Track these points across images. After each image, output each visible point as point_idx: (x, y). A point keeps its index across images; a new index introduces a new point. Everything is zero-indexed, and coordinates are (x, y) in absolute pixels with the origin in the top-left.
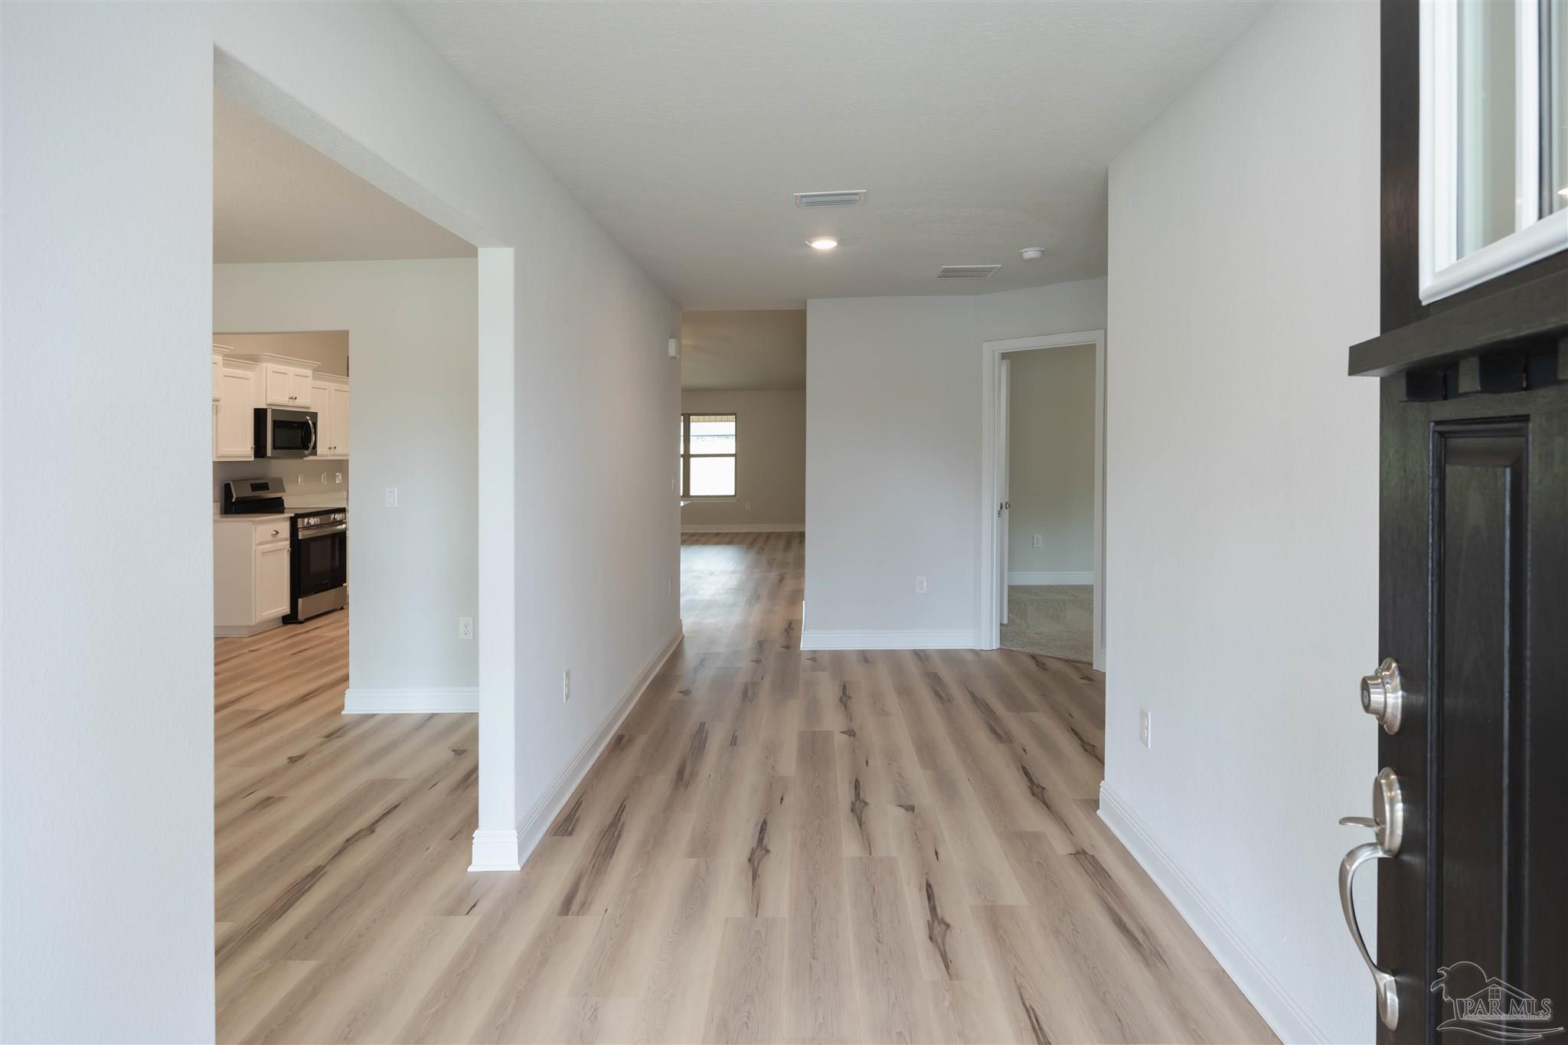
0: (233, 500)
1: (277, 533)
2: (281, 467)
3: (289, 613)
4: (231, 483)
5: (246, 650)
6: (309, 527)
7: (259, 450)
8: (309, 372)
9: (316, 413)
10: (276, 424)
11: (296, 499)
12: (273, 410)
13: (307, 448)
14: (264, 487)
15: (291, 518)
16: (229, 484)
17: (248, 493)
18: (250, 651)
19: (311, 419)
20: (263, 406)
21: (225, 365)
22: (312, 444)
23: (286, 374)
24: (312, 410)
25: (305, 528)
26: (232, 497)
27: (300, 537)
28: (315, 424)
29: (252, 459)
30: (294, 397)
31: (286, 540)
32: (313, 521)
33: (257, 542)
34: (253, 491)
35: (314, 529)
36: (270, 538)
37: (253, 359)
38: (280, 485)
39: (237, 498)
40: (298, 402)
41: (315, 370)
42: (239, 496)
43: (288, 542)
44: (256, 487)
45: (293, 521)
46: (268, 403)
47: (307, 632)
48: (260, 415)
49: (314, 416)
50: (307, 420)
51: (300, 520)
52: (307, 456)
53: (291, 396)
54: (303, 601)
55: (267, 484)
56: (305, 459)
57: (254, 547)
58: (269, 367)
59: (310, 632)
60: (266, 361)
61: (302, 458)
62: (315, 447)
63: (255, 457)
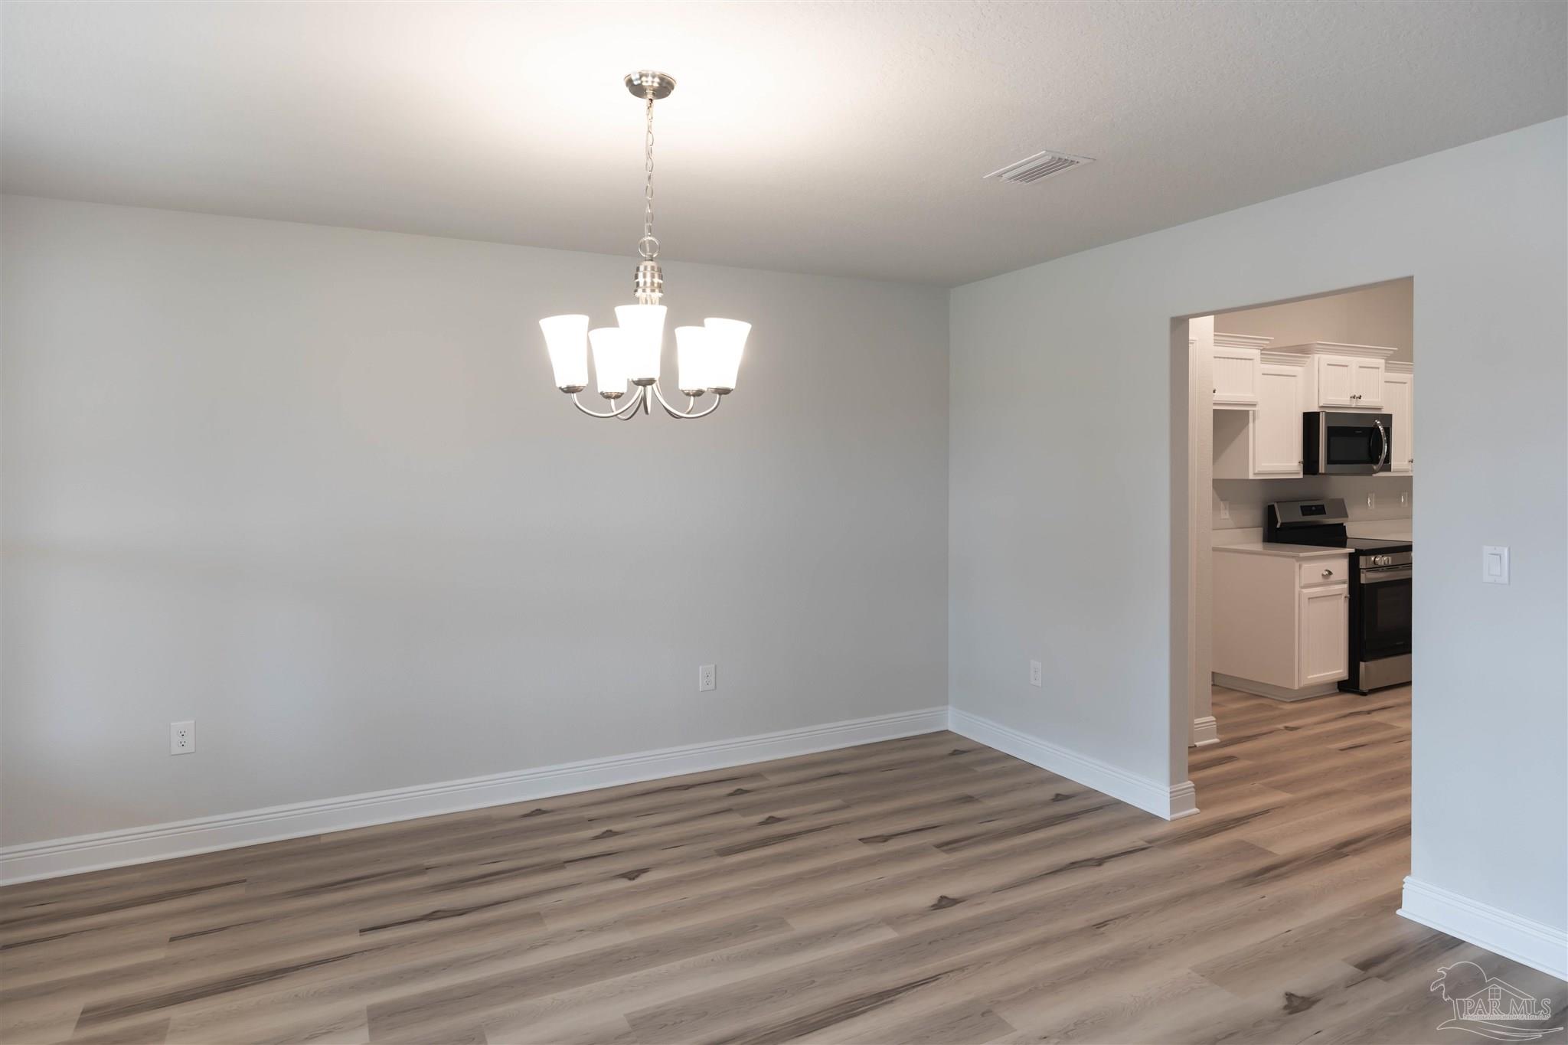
0: (1278, 526)
1: (1330, 573)
2: (1343, 485)
3: (1347, 678)
4: (1276, 505)
5: (1281, 726)
6: (1376, 568)
7: (1310, 463)
8: (1380, 362)
9: (1391, 415)
10: (1331, 431)
11: (1362, 527)
12: (1327, 414)
13: (1377, 462)
14: (1320, 510)
15: (1350, 554)
16: (1273, 506)
17: (1298, 517)
18: (1286, 728)
19: (1382, 424)
20: (1315, 409)
21: (1263, 361)
22: (1383, 456)
23: (1347, 366)
24: (1385, 411)
25: (1369, 570)
26: (1277, 522)
27: (1363, 581)
28: (1388, 431)
29: (1301, 476)
30: (1357, 395)
31: (1344, 583)
32: (1381, 560)
33: (1302, 585)
34: (1304, 515)
35: (1383, 571)
36: (1320, 579)
37: (1304, 350)
38: (1341, 509)
39: (1282, 524)
40: (1363, 402)
41: (1388, 359)
42: (1284, 521)
43: (1346, 586)
44: (1306, 510)
45: (1353, 560)
46: (1321, 405)
47: (1369, 712)
48: (1310, 420)
49: (1387, 419)
50: (1376, 424)
51: (1362, 559)
52: (1376, 472)
53: (1352, 395)
54: (1366, 667)
55: (1323, 506)
56: (1374, 475)
57: (1297, 589)
58: (1321, 359)
59: (1374, 714)
60: (1318, 351)
61: (1371, 475)
62: (1388, 459)
63: (1304, 474)
